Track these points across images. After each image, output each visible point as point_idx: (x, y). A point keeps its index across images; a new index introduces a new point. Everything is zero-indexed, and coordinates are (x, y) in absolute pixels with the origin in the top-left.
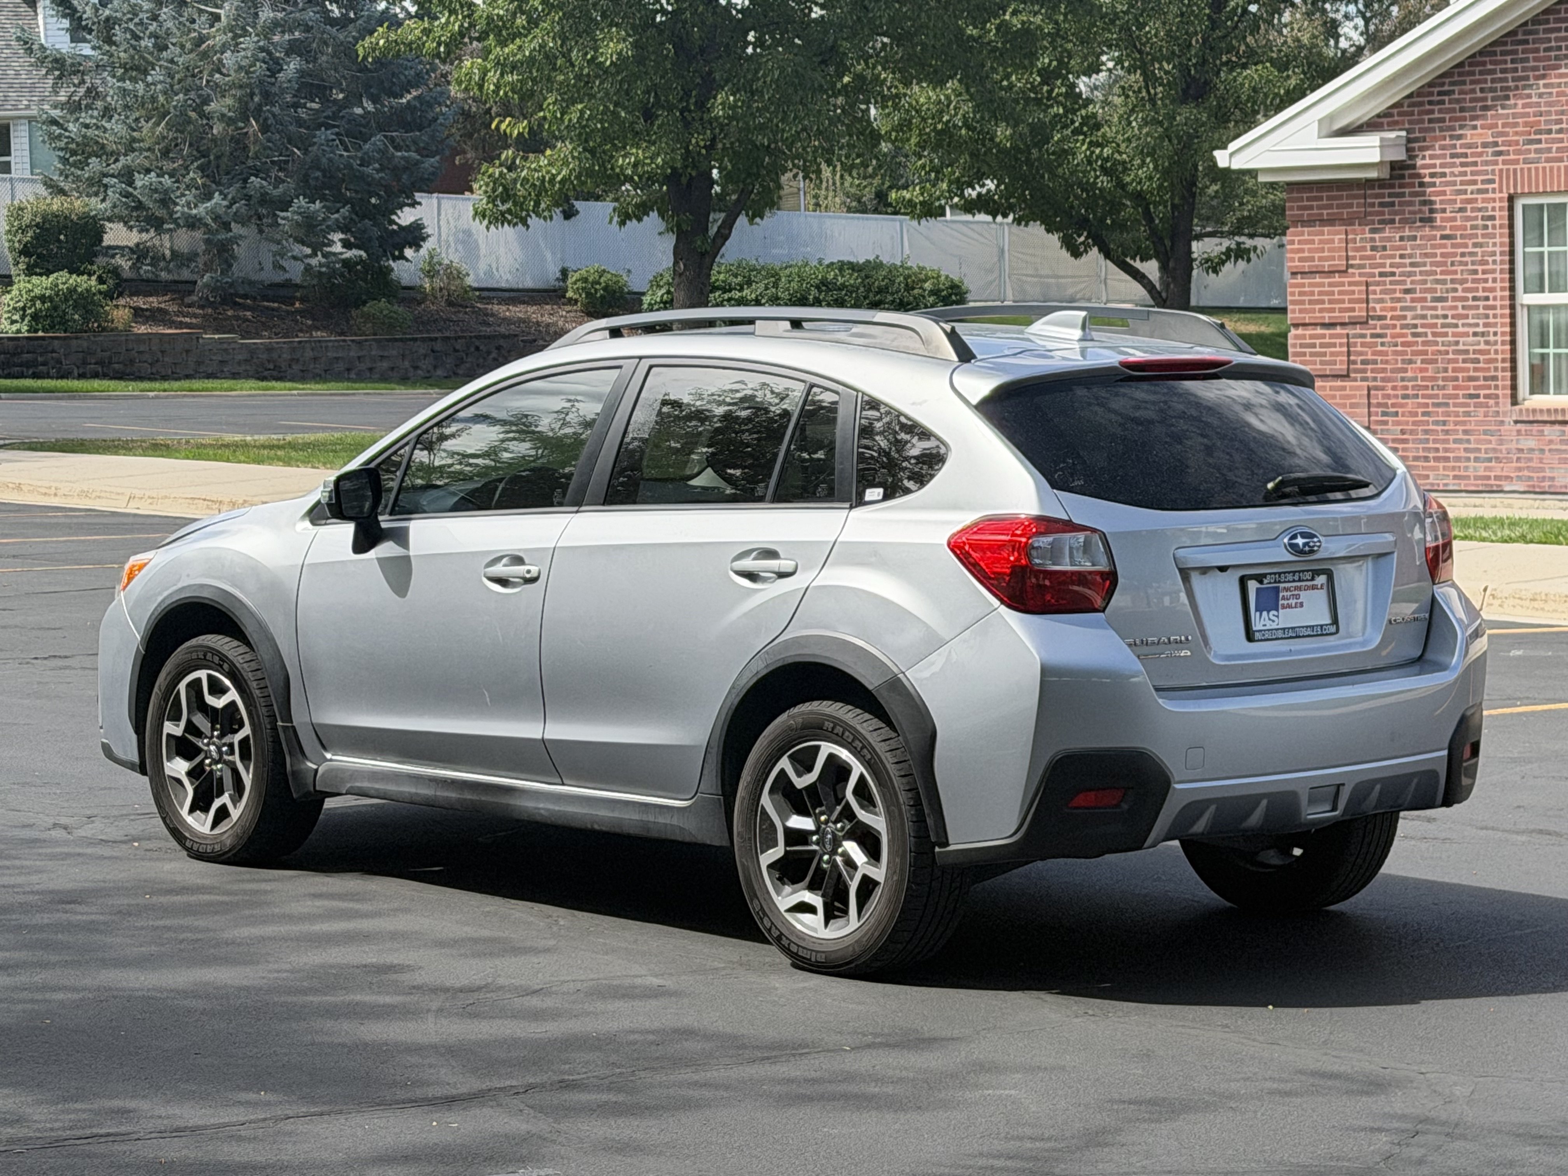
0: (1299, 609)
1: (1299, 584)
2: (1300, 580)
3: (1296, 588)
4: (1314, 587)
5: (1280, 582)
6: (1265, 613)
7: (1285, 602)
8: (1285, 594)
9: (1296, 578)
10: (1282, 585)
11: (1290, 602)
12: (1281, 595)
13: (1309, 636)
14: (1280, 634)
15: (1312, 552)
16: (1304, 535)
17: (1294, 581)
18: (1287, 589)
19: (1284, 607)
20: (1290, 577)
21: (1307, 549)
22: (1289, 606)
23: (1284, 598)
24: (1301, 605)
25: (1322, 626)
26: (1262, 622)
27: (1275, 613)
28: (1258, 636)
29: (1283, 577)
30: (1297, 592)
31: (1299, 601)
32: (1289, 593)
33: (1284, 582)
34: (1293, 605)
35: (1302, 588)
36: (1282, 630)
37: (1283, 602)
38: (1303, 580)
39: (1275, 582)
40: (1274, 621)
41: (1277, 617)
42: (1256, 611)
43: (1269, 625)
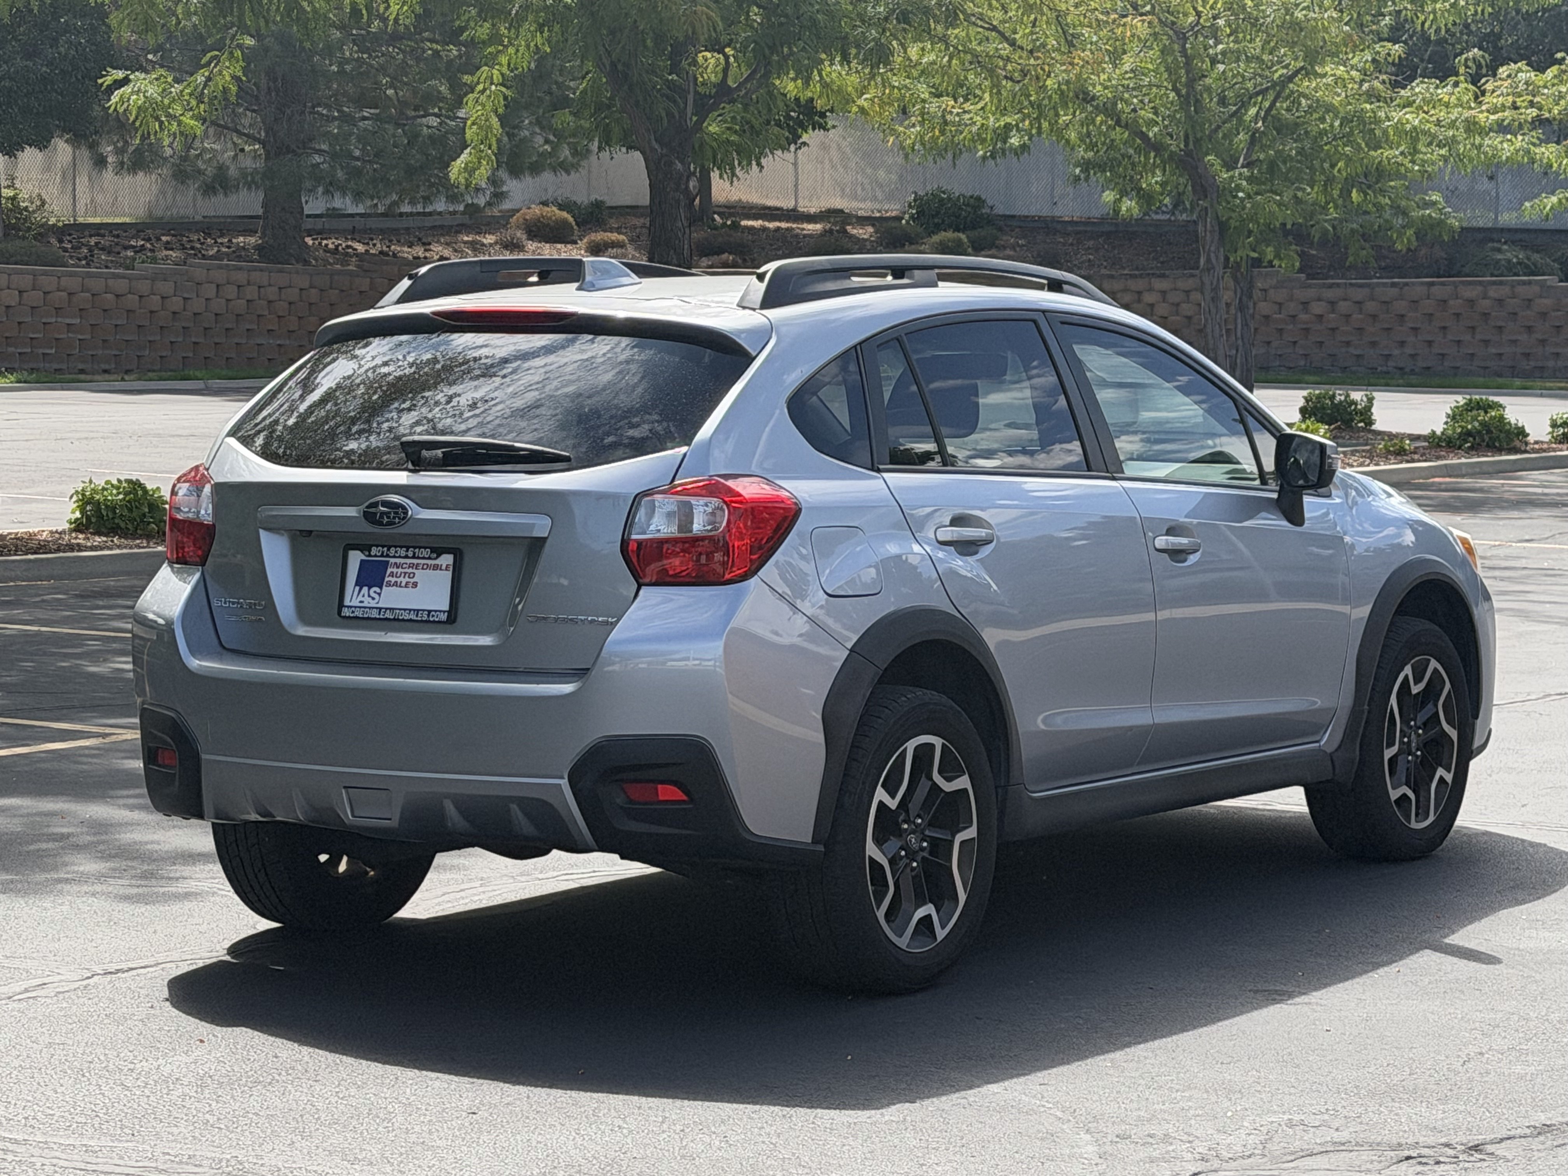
0: (410, 590)
1: (415, 561)
2: (414, 557)
3: (411, 566)
4: (436, 567)
5: (388, 556)
6: (365, 589)
7: (393, 580)
8: (395, 570)
9: (410, 554)
10: (392, 560)
11: (399, 580)
12: (389, 571)
13: (411, 620)
14: (376, 614)
17: (406, 557)
18: (397, 566)
19: (389, 584)
20: (402, 552)
22: (395, 584)
23: (392, 574)
24: (415, 585)
25: (429, 612)
26: (360, 598)
27: (377, 590)
28: (346, 612)
29: (393, 550)
30: (410, 570)
31: (412, 580)
32: (400, 570)
33: (394, 557)
34: (403, 584)
35: (417, 566)
36: (380, 609)
37: (390, 579)
38: (418, 558)
39: (382, 556)
40: (373, 599)
41: (379, 594)
42: (356, 585)
43: (368, 602)
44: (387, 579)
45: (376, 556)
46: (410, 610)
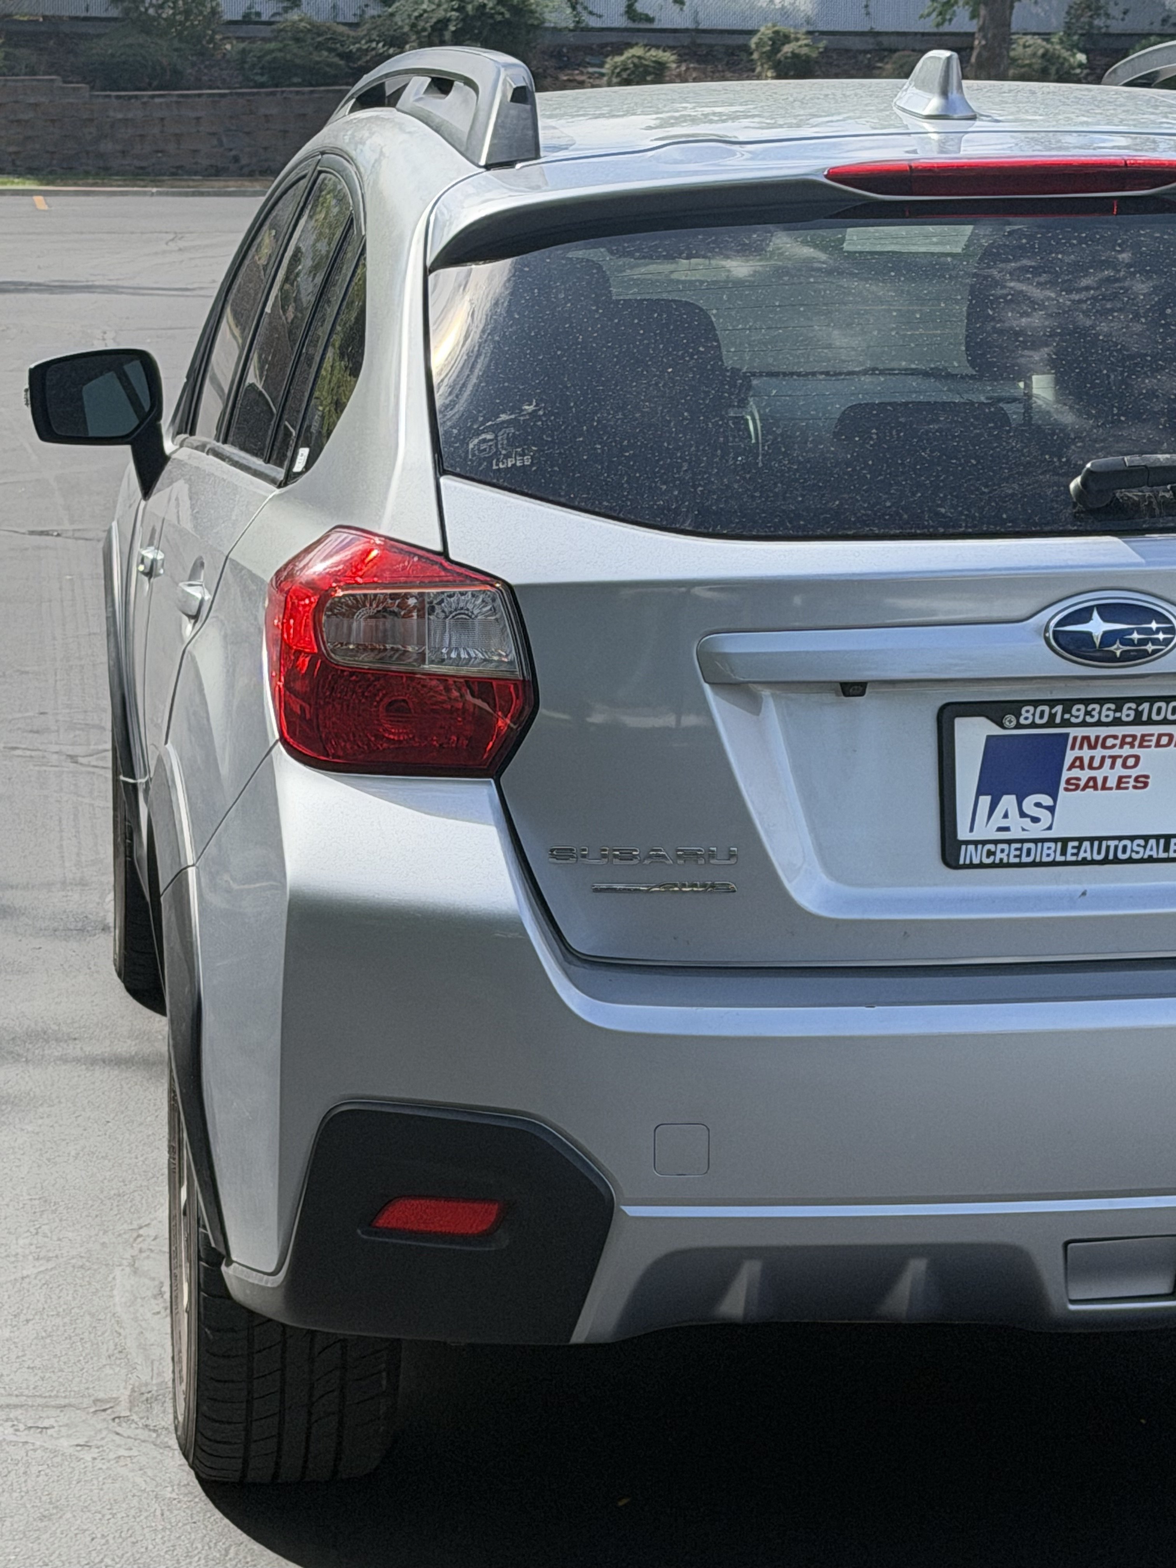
1: (1138, 730)
2: (1137, 721)
3: (1127, 741)
5: (1066, 723)
6: (1008, 801)
7: (1084, 775)
8: (1086, 754)
9: (1130, 715)
10: (1073, 732)
11: (1099, 775)
12: (1070, 756)
13: (1150, 860)
14: (1050, 852)
15: (1137, 655)
16: (1108, 612)
17: (1117, 722)
18: (1092, 743)
19: (1073, 785)
20: (1107, 713)
21: (1118, 649)
22: (1091, 784)
23: (1078, 763)
24: (1143, 781)
26: (997, 819)
27: (1047, 800)
28: (968, 854)
29: (1079, 711)
30: (1126, 751)
31: (1134, 773)
32: (1099, 752)
33: (1084, 724)
34: (1112, 782)
35: (1143, 742)
36: (1065, 841)
37: (1076, 772)
38: (1150, 722)
39: (1051, 723)
40: (1035, 820)
41: (1051, 809)
42: (980, 792)
43: (1018, 828)
44: (1066, 775)
45: (1033, 725)
46: (1146, 838)
